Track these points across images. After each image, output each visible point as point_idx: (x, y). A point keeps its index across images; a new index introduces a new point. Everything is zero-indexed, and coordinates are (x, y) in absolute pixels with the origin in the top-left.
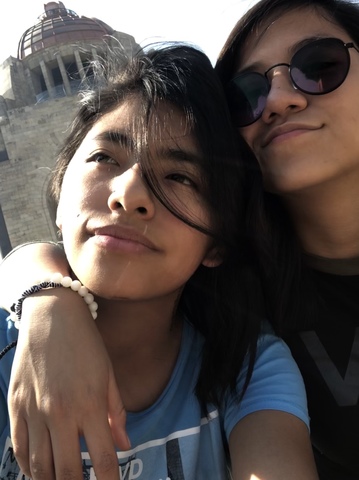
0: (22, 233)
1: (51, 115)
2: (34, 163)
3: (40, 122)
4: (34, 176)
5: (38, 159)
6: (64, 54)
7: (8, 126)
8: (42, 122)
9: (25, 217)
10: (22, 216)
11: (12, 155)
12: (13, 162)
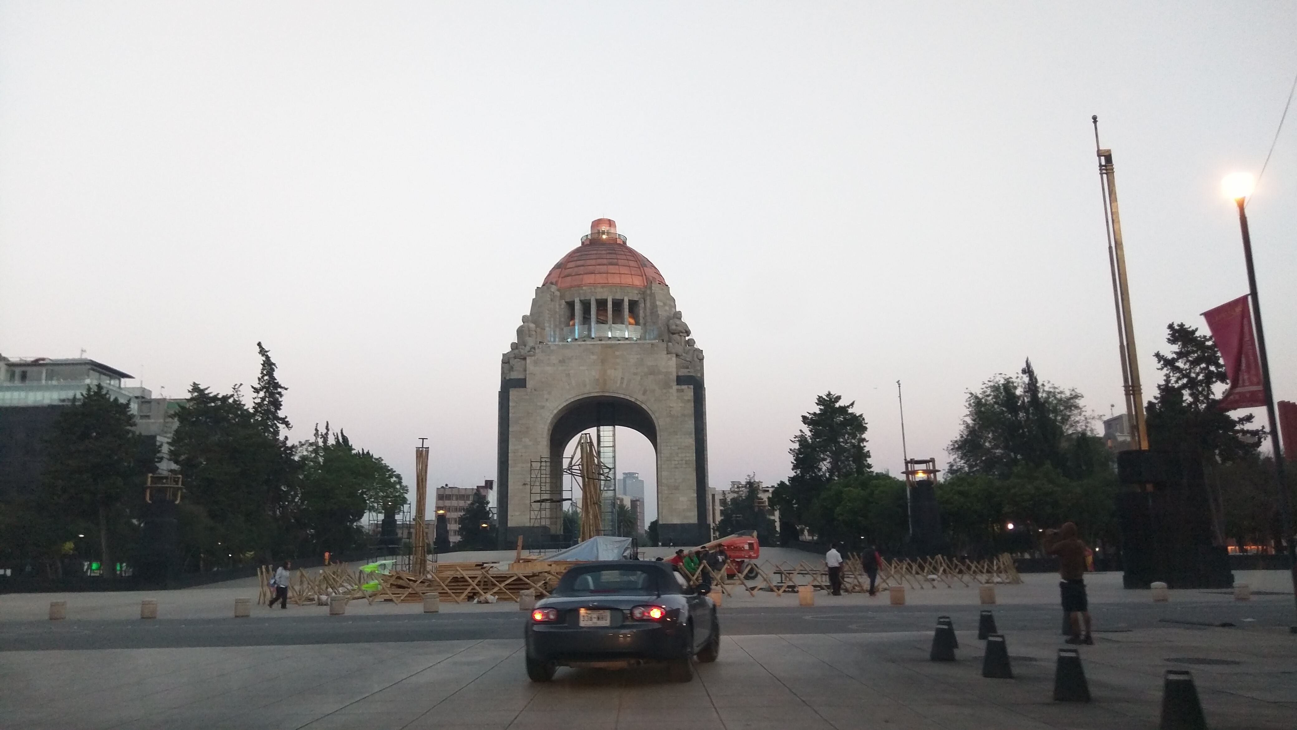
0: (520, 454)
1: (572, 357)
2: (546, 396)
3: (560, 361)
4: (543, 407)
5: (550, 393)
6: (599, 297)
7: (533, 358)
8: (562, 362)
9: (526, 441)
10: (523, 440)
11: (530, 384)
12: (529, 390)
